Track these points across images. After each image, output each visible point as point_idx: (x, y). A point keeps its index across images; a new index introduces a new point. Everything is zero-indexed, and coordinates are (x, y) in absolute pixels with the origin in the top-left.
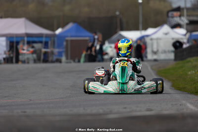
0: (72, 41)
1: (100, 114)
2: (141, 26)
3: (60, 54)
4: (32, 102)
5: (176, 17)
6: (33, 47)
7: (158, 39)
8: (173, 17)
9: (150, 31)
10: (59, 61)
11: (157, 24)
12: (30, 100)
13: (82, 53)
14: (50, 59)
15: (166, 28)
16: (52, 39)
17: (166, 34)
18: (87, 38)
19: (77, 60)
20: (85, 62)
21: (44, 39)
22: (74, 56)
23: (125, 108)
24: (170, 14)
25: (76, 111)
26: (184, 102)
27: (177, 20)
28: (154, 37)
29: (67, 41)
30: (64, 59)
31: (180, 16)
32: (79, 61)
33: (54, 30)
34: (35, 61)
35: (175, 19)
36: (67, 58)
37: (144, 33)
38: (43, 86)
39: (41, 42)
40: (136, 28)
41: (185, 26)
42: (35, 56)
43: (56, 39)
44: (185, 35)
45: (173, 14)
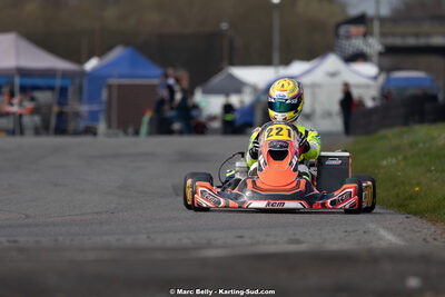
0: (121, 87)
1: (186, 249)
2: (276, 56)
3: (94, 116)
4: (30, 220)
5: (357, 36)
6: (33, 99)
7: (314, 86)
8: (348, 37)
9: (297, 68)
10: (91, 131)
11: (312, 53)
12: (27, 216)
13: (143, 115)
14: (71, 126)
15: (332, 62)
16: (77, 81)
17: (333, 75)
18: (155, 81)
19: (131, 130)
20: (151, 133)
21: (58, 82)
22: (125, 121)
23: (241, 237)
24: (343, 30)
25: (129, 240)
26: (372, 226)
27: (358, 44)
28: (306, 80)
29: (110, 87)
30: (102, 127)
31: (365, 35)
32: (137, 133)
33: (81, 61)
34: (37, 132)
35: (354, 41)
36: (109, 126)
37: (283, 71)
38: (56, 185)
39: (51, 88)
40: (265, 60)
41: (375, 58)
42: (37, 119)
43: (85, 82)
44: (375, 78)
45: (348, 32)
